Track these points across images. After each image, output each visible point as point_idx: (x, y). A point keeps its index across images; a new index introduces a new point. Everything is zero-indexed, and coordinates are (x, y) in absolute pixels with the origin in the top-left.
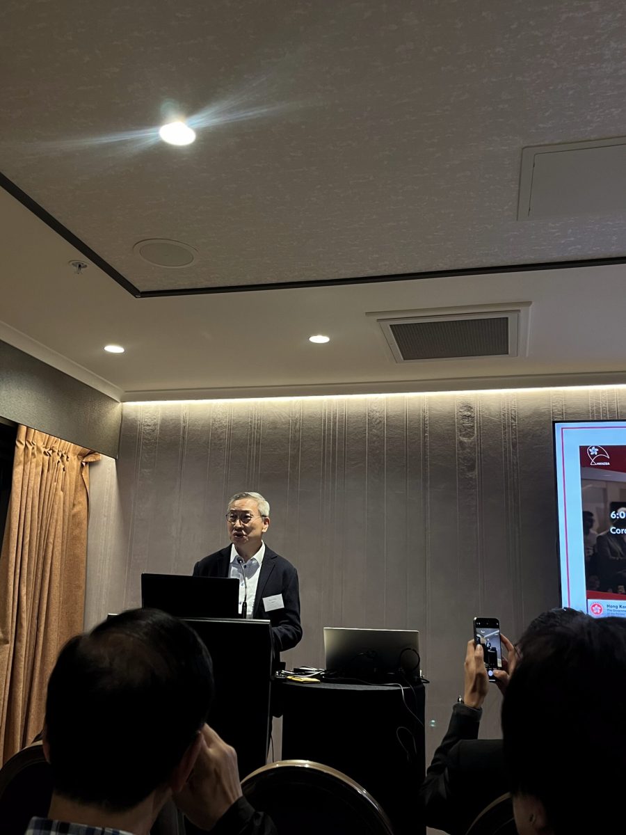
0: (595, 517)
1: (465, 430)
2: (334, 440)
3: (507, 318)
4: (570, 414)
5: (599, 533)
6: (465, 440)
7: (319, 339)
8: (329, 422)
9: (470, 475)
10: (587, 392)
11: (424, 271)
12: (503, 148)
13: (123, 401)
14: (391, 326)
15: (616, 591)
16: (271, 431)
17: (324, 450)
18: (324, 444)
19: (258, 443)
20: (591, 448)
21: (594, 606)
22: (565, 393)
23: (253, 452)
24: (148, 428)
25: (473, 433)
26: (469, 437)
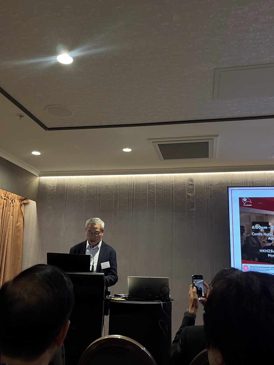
0: (245, 228)
1: (190, 190)
2: (133, 194)
3: (208, 142)
4: (235, 184)
5: (247, 235)
6: (190, 194)
7: (127, 150)
8: (131, 186)
9: (192, 210)
10: (242, 174)
11: (172, 121)
12: (207, 68)
13: (40, 176)
14: (158, 144)
15: (254, 260)
16: (105, 190)
17: (129, 199)
18: (129, 196)
19: (100, 195)
20: (244, 198)
21: (245, 267)
22: (233, 175)
23: (98, 199)
24: (50, 188)
25: (194, 191)
26: (192, 193)
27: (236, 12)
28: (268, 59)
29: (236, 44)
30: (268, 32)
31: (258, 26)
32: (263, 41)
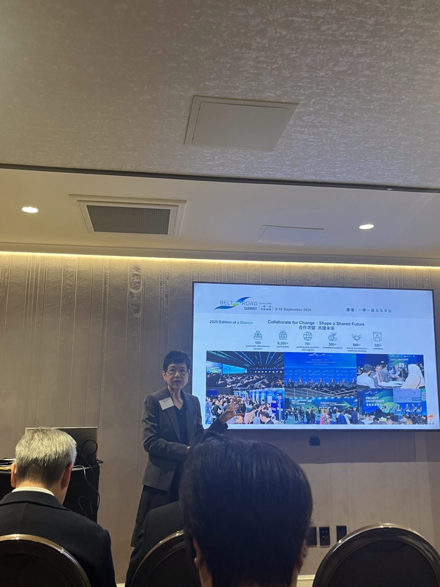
1: (135, 284)
2: (36, 287)
3: (170, 210)
4: (203, 277)
6: (134, 291)
7: (30, 210)
8: (33, 272)
9: (136, 316)
10: (215, 264)
12: (181, 93)
14: (87, 206)
17: (27, 294)
18: (28, 289)
22: (201, 263)
25: (140, 287)
26: (137, 289)
27: (235, 12)
28: (272, 95)
29: (229, 63)
30: (277, 55)
31: (264, 42)
32: (268, 66)
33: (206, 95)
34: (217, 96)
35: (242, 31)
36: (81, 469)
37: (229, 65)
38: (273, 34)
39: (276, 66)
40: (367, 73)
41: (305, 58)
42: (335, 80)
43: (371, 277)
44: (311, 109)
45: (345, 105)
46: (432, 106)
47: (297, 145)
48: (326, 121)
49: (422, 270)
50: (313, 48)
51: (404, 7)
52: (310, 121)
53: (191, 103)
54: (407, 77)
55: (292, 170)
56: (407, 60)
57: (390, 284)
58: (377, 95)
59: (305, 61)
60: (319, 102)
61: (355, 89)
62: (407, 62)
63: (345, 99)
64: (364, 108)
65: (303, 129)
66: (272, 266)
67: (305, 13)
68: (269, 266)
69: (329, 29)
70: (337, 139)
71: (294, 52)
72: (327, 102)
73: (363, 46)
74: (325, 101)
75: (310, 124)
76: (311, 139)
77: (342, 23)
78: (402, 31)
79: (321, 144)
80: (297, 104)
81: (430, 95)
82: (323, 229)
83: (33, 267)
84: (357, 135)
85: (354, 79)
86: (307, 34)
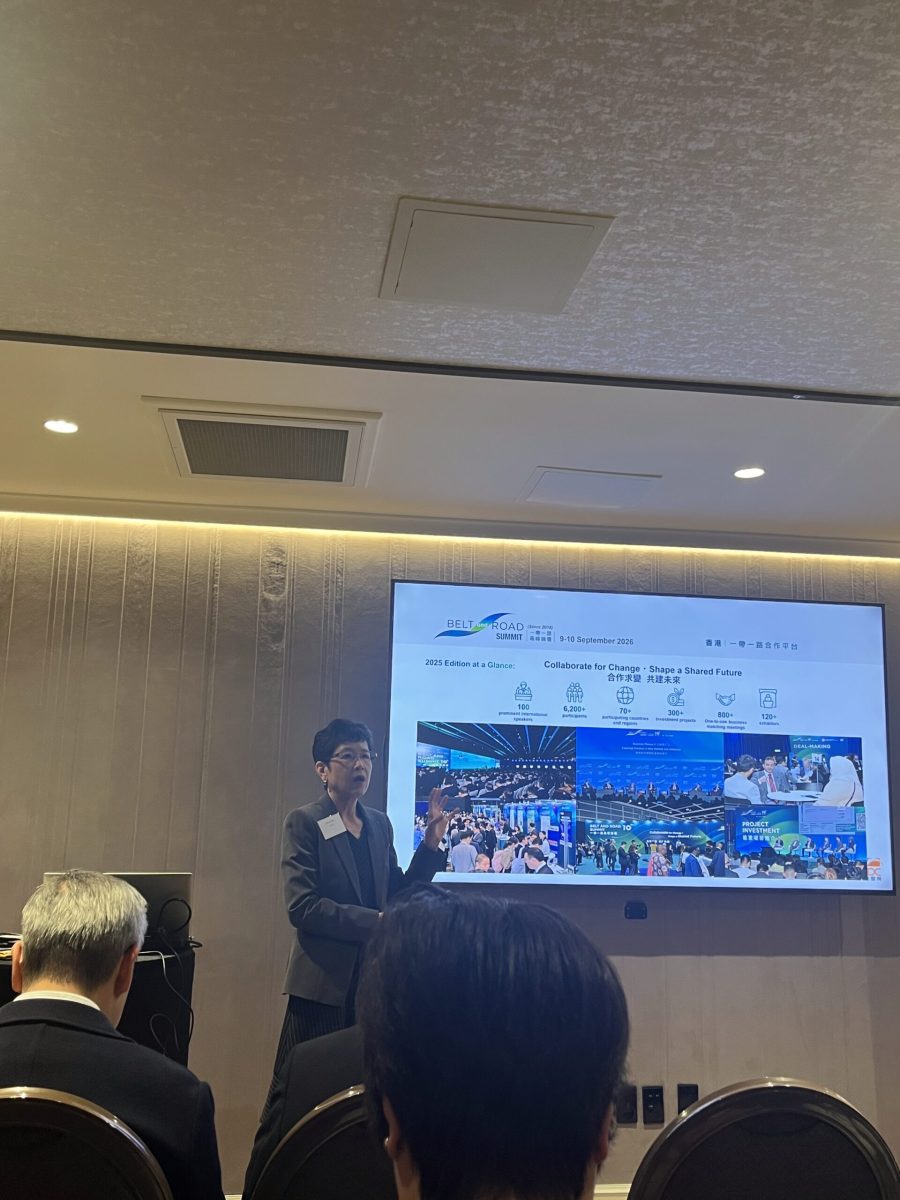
1: (273, 583)
2: (71, 586)
3: (347, 432)
4: (413, 571)
6: (272, 597)
7: (61, 427)
8: (64, 556)
9: (274, 647)
10: (438, 544)
12: (374, 191)
14: (178, 420)
17: (53, 599)
18: (54, 589)
25: (284, 588)
26: (277, 594)
27: (488, 26)
28: (560, 197)
29: (474, 130)
30: (572, 115)
31: (546, 88)
32: (553, 137)
33: (426, 196)
34: (448, 197)
35: (503, 64)
36: (156, 958)
37: (472, 135)
38: (564, 70)
39: (570, 137)
40: (755, 155)
41: (629, 123)
42: (691, 169)
43: (756, 577)
44: (641, 228)
45: (709, 222)
46: (887, 227)
47: (611, 301)
48: (670, 254)
49: (863, 564)
50: (645, 102)
51: (834, 22)
52: (637, 252)
53: (394, 212)
54: (837, 165)
55: (598, 354)
56: (837, 129)
57: (795, 592)
58: (776, 201)
59: (629, 129)
60: (657, 213)
61: (730, 188)
62: (837, 133)
63: (710, 209)
64: (749, 228)
65: (623, 270)
66: (555, 551)
67: (630, 30)
68: (548, 550)
69: (679, 64)
70: (693, 290)
71: (608, 110)
72: (673, 214)
73: (748, 99)
74: (670, 211)
75: (637, 259)
76: (639, 291)
77: (705, 51)
78: (828, 70)
79: (659, 300)
80: (613, 218)
81: (884, 203)
82: (660, 476)
83: (65, 543)
84: (734, 284)
85: (729, 168)
86: (634, 72)
